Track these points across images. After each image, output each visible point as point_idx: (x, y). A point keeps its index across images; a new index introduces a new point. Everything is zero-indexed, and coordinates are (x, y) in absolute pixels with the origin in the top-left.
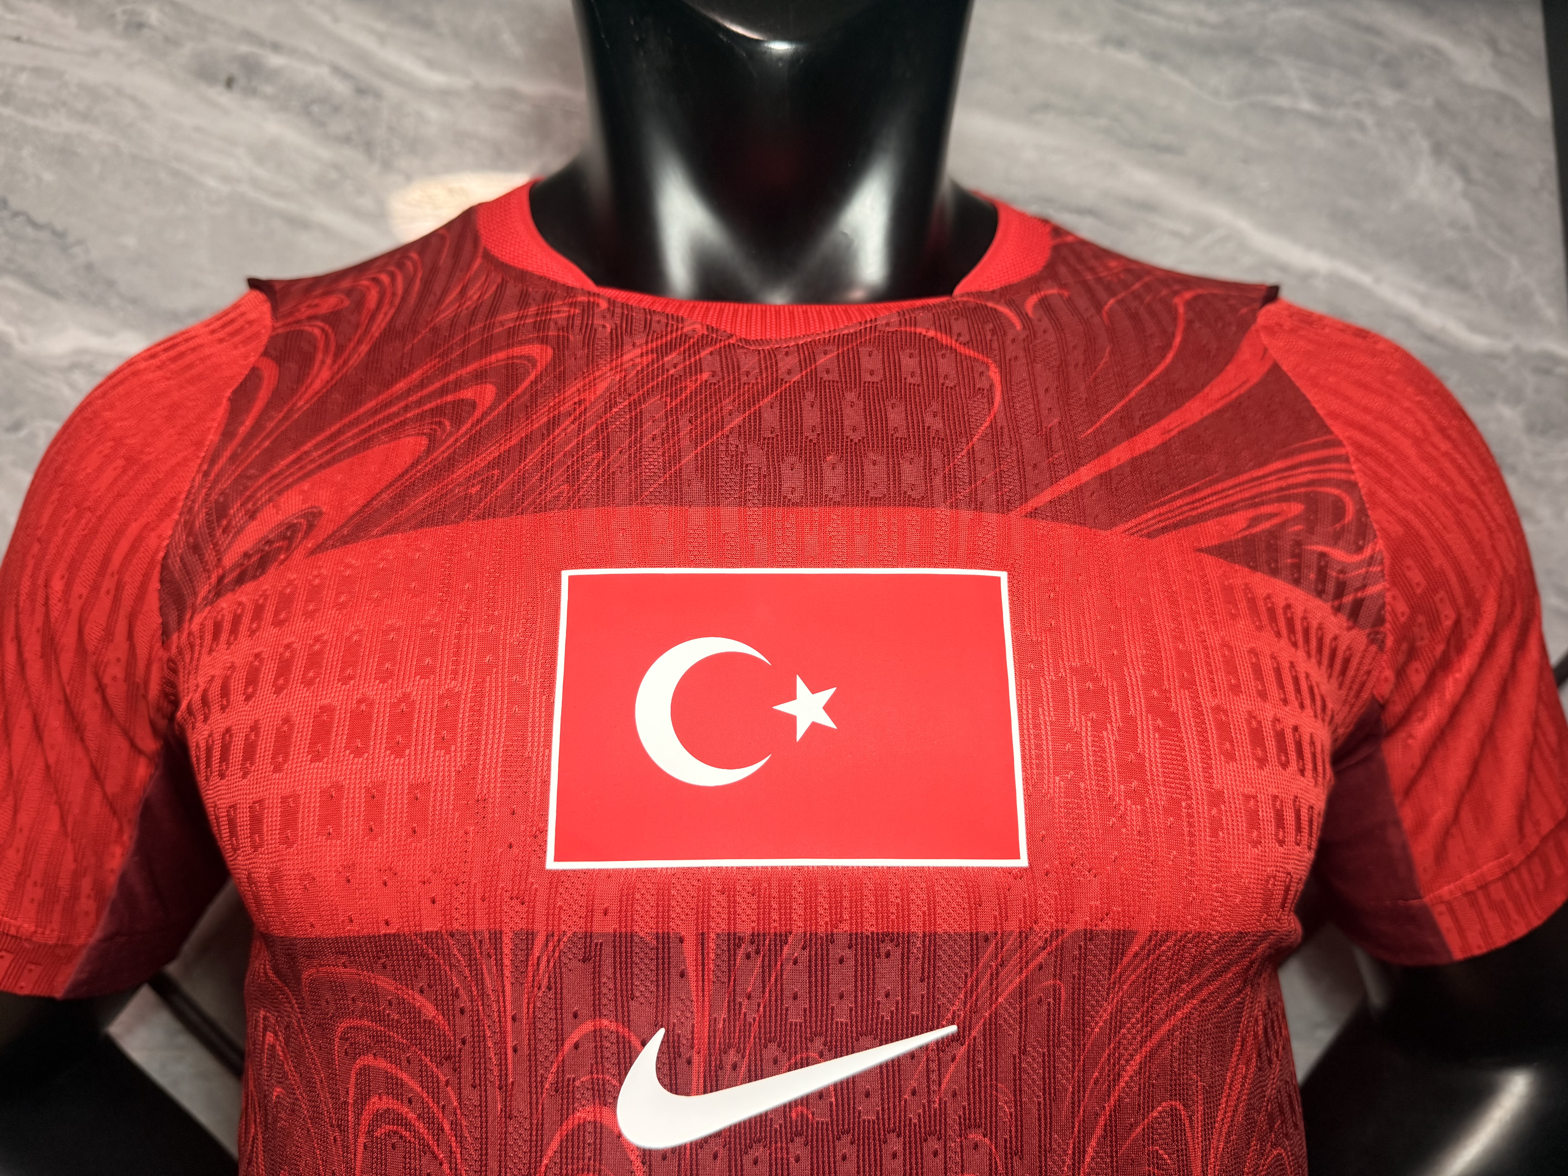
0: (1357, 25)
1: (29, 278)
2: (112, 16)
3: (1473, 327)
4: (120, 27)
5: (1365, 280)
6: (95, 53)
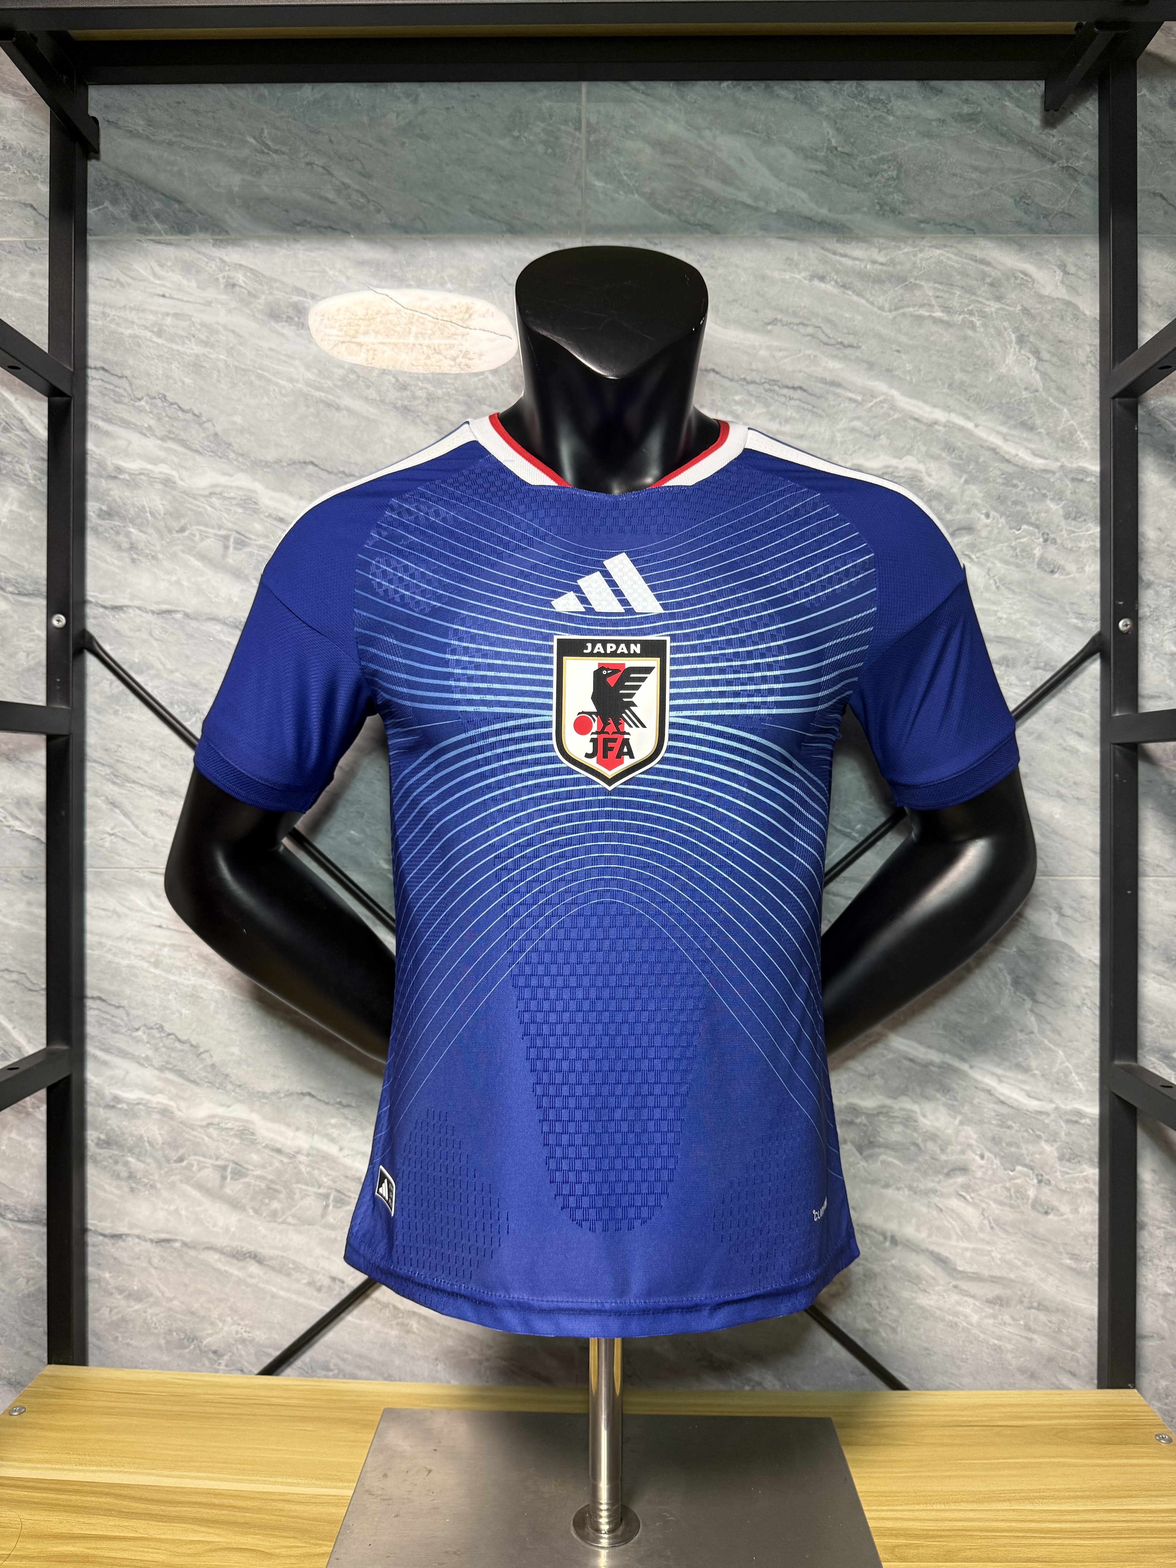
0: (974, 259)
1: (183, 443)
2: (217, 279)
3: (1035, 454)
4: (222, 286)
5: (970, 425)
6: (209, 303)
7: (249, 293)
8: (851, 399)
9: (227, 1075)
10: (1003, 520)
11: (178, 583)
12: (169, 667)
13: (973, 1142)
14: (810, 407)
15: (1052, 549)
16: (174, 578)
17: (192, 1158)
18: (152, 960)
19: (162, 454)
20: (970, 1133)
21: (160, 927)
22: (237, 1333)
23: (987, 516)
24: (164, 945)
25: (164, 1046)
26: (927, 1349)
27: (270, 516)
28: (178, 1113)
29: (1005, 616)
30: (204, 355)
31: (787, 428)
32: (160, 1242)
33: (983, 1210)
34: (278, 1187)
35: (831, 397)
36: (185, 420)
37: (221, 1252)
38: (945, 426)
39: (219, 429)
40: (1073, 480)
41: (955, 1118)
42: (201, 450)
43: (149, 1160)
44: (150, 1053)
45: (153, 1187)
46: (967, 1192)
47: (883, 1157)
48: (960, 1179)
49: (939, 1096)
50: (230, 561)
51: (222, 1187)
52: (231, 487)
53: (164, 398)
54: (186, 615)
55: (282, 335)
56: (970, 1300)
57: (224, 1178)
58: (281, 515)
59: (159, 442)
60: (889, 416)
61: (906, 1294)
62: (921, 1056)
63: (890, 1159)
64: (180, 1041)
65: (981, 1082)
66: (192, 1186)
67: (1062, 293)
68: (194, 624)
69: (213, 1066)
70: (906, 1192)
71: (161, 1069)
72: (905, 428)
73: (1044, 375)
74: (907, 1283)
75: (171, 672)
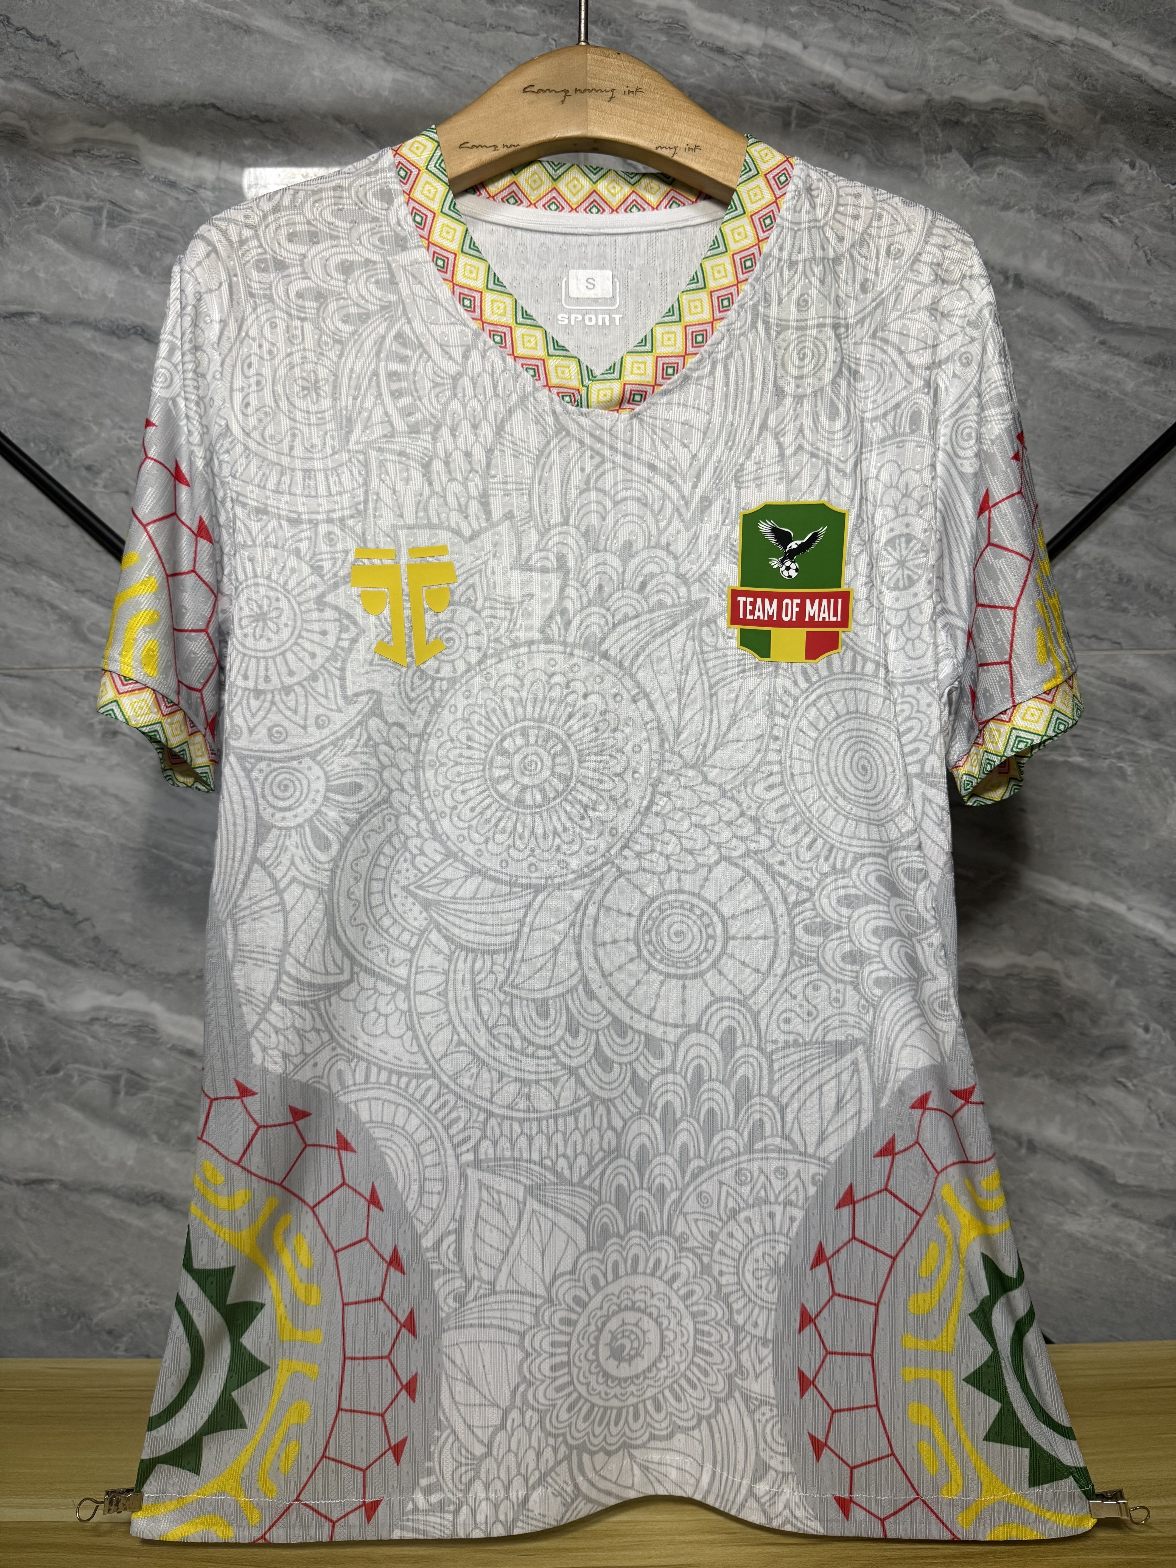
8: (946, 10)
9: (116, 952)
10: (1153, 171)
11: (32, 273)
12: (22, 390)
13: (1134, 1009)
14: (892, 21)
16: (27, 268)
17: (70, 1066)
18: (9, 795)
20: (1131, 998)
21: (18, 749)
22: (140, 1305)
23: (1133, 166)
24: (24, 774)
25: (28, 914)
26: (1078, 1291)
27: (156, 179)
28: (49, 1006)
29: (1159, 300)
31: (862, 49)
32: (29, 1184)
33: (1150, 1100)
34: (190, 1103)
35: (919, 8)
36: (36, 51)
37: (114, 1193)
38: (1073, 46)
39: (83, 62)
41: (1109, 978)
42: (60, 91)
43: (12, 1072)
44: (9, 924)
45: (18, 1108)
46: (1128, 1078)
47: (1015, 1035)
48: (1118, 1061)
49: (1087, 949)
50: (103, 242)
51: (113, 1105)
52: (102, 142)
54: (44, 318)
56: (1135, 1223)
57: (116, 1093)
58: (172, 178)
60: (998, 32)
61: (1050, 1218)
62: (1063, 896)
63: (1024, 1037)
64: (50, 906)
65: (1143, 929)
66: (72, 1105)
68: (55, 330)
69: (96, 939)
70: (1047, 1080)
71: (25, 946)
72: (1020, 49)
74: (1050, 1204)
75: (27, 397)
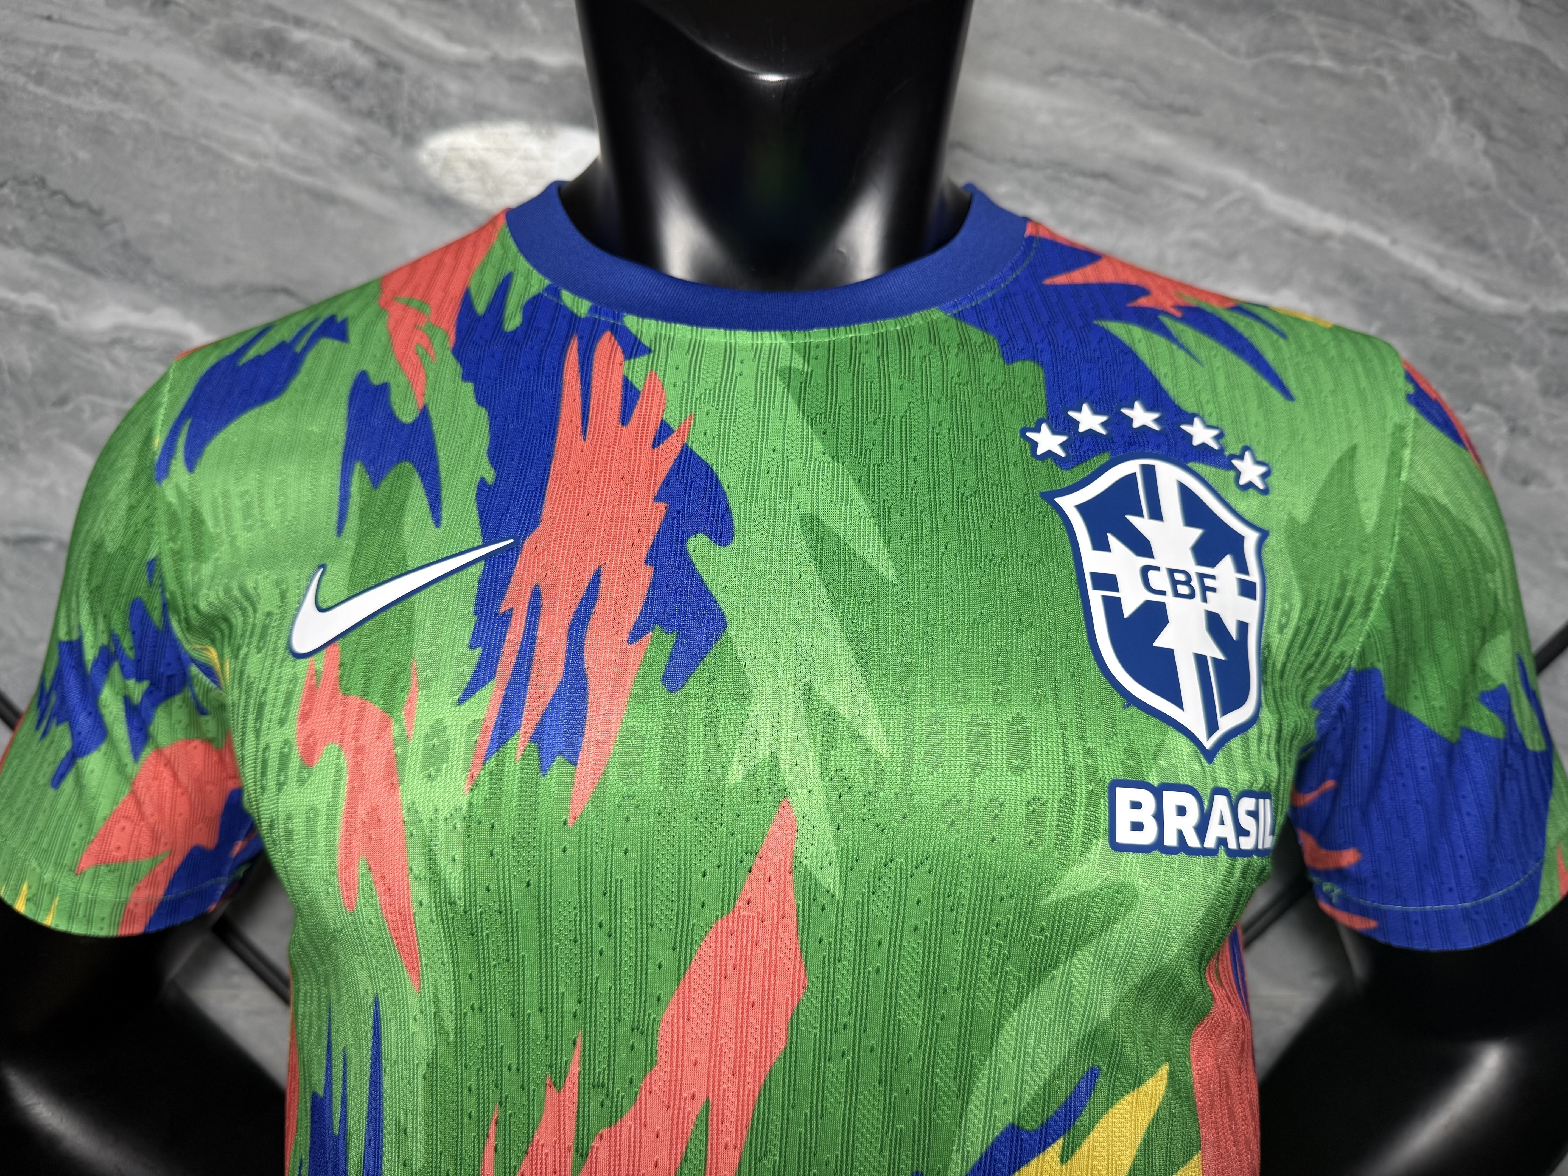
7: (192, 15)
15: (1523, 444)
19: (35, 275)
30: (111, 113)
40: (1553, 332)
53: (42, 183)
55: (242, 82)
59: (29, 256)
67: (1521, 35)
73: (1498, 162)
